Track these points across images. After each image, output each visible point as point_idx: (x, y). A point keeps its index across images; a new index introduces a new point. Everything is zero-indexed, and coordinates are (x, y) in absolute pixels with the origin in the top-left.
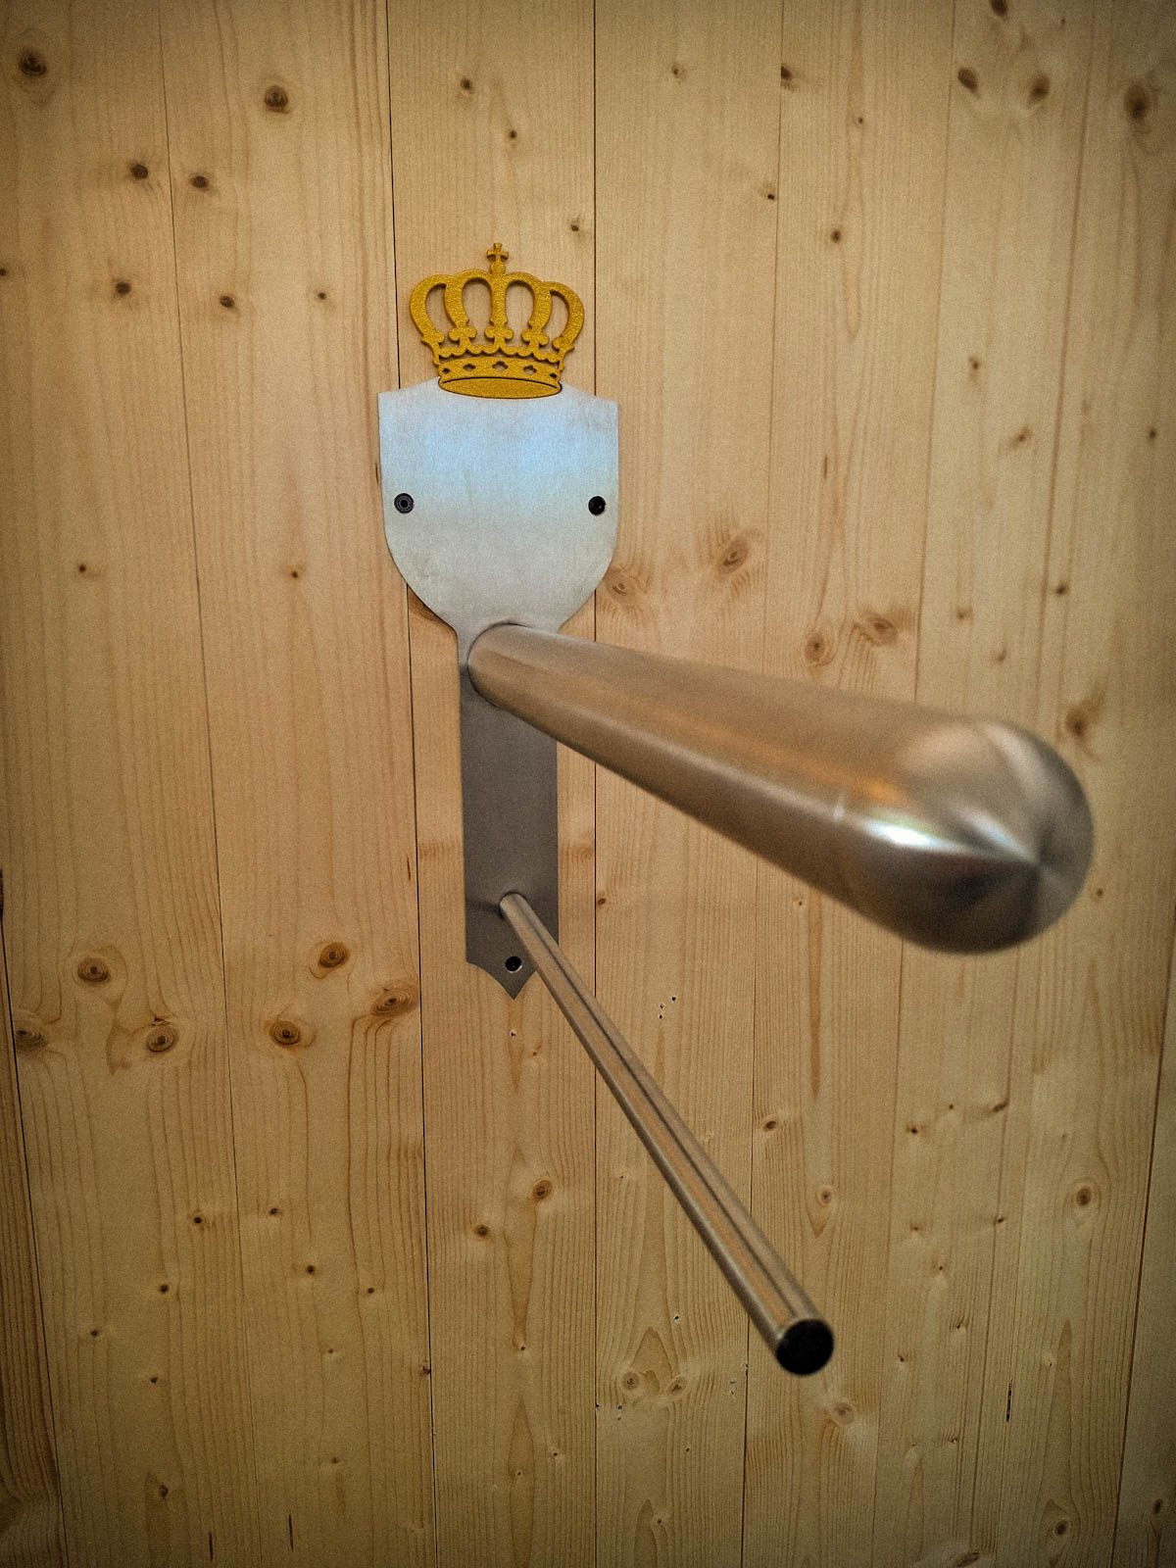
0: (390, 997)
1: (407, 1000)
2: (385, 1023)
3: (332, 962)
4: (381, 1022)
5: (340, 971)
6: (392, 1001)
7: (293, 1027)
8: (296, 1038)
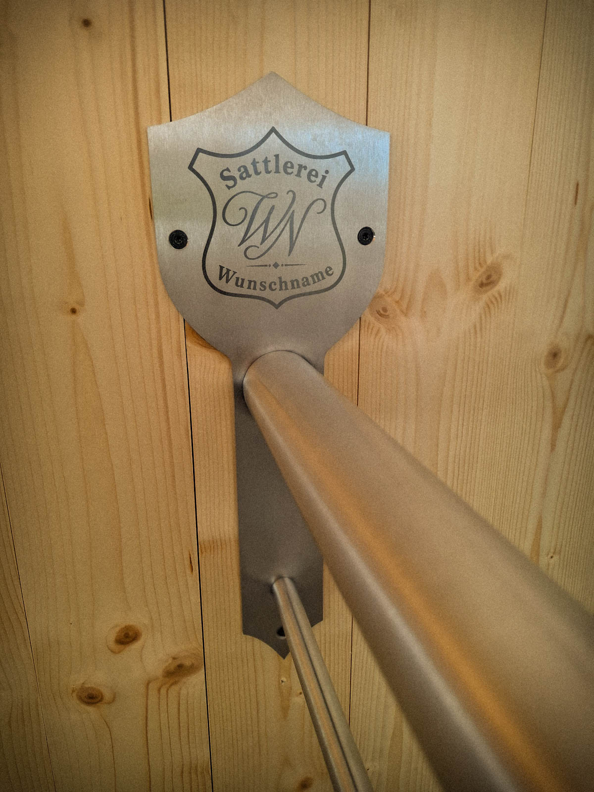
0: (178, 664)
1: (193, 664)
2: (175, 683)
3: (128, 640)
4: (172, 681)
6: (180, 666)
7: (96, 690)
8: (99, 698)
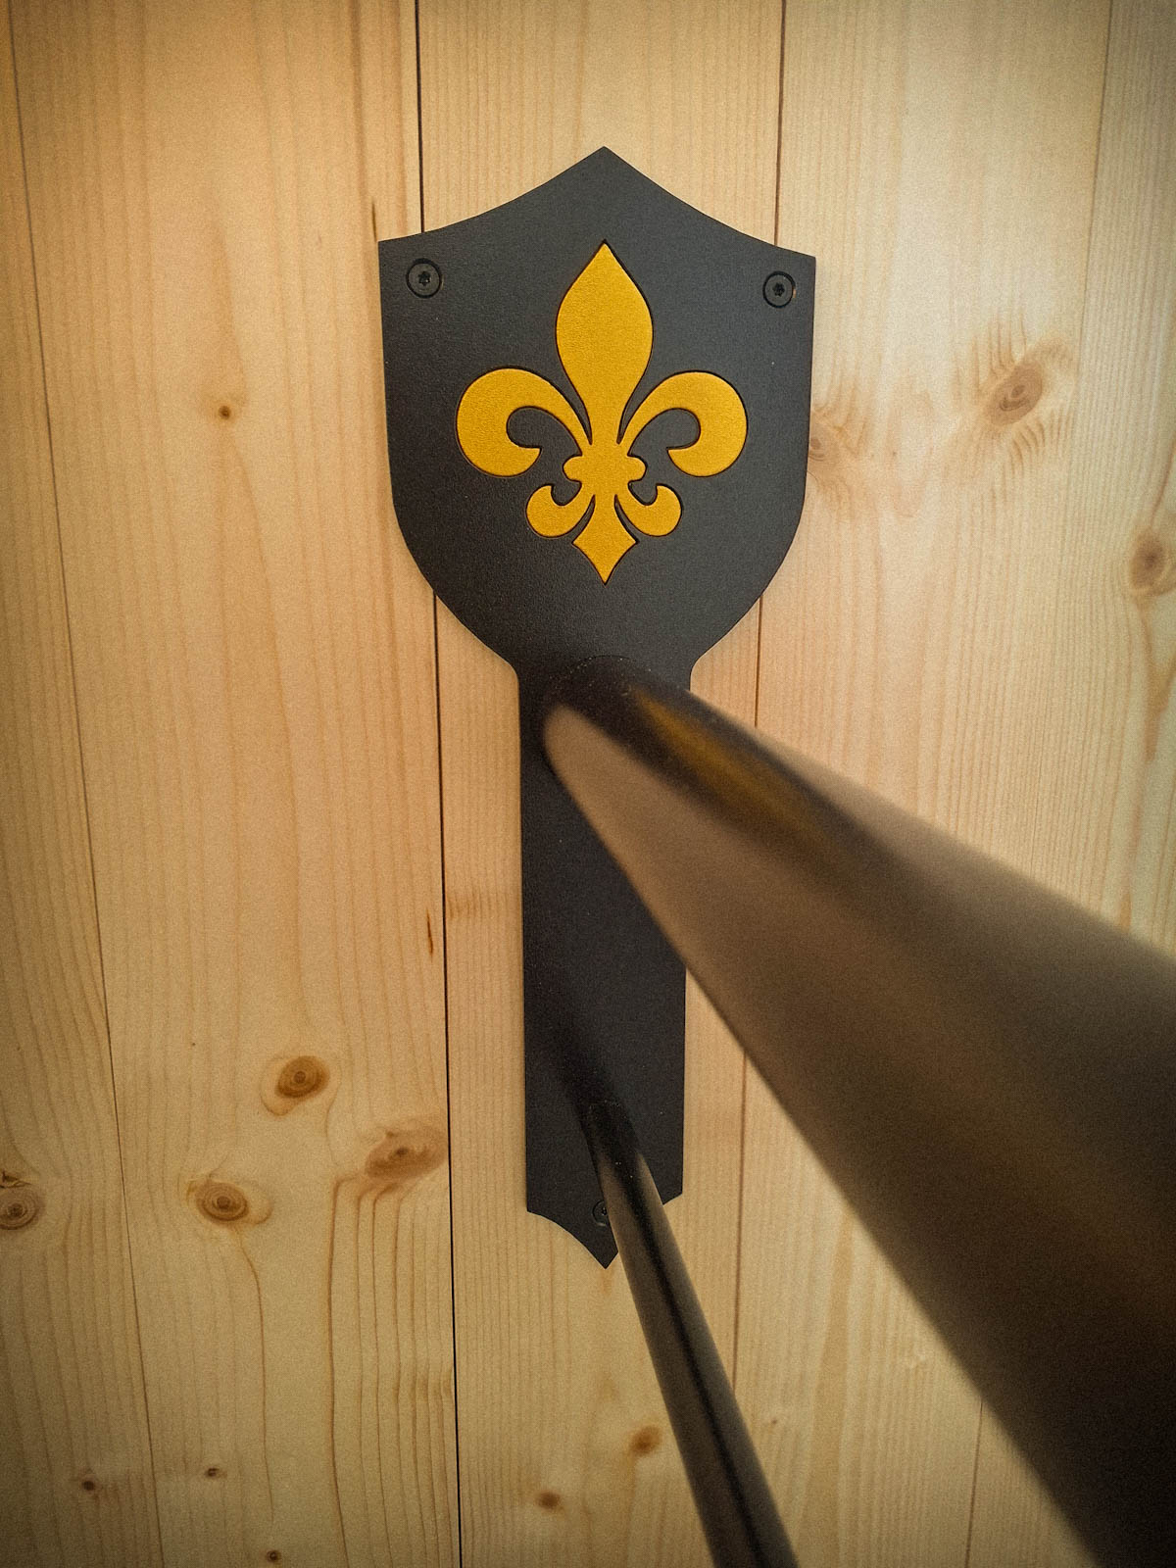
0: (398, 1147)
1: (426, 1151)
2: (390, 1189)
3: (300, 1088)
4: (383, 1187)
5: (314, 1103)
6: (401, 1152)
7: (236, 1191)
8: (240, 1211)
